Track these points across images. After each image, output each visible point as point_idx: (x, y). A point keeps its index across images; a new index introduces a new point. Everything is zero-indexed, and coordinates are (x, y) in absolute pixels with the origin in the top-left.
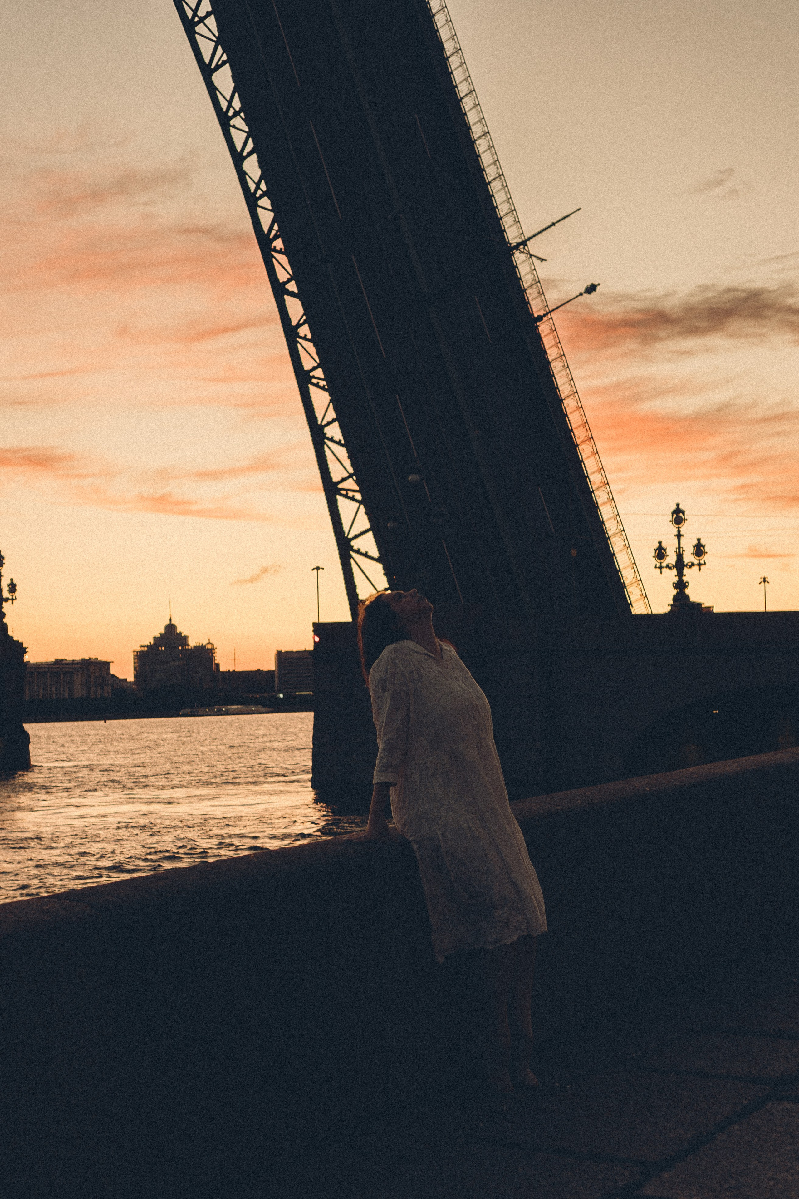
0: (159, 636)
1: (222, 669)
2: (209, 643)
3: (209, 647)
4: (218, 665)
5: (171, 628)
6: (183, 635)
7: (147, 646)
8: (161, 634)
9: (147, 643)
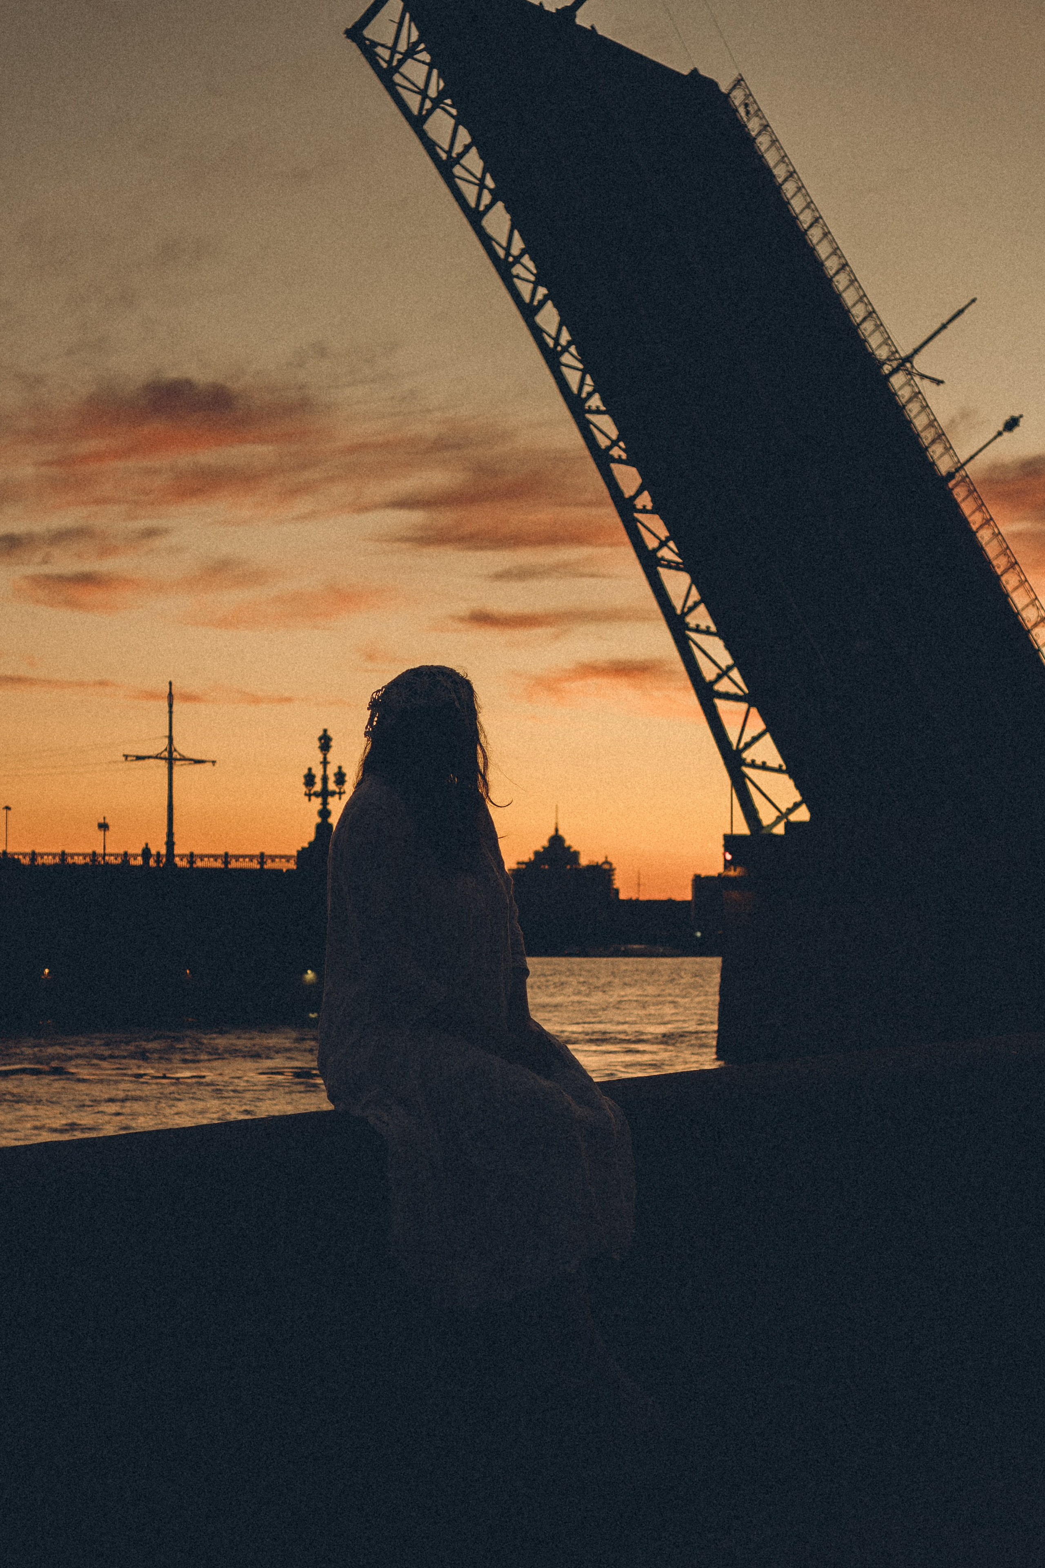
0: (542, 850)
1: (623, 896)
2: (606, 862)
3: (606, 867)
4: (617, 891)
5: (556, 840)
6: (572, 850)
7: (526, 863)
8: (544, 848)
9: (525, 859)
